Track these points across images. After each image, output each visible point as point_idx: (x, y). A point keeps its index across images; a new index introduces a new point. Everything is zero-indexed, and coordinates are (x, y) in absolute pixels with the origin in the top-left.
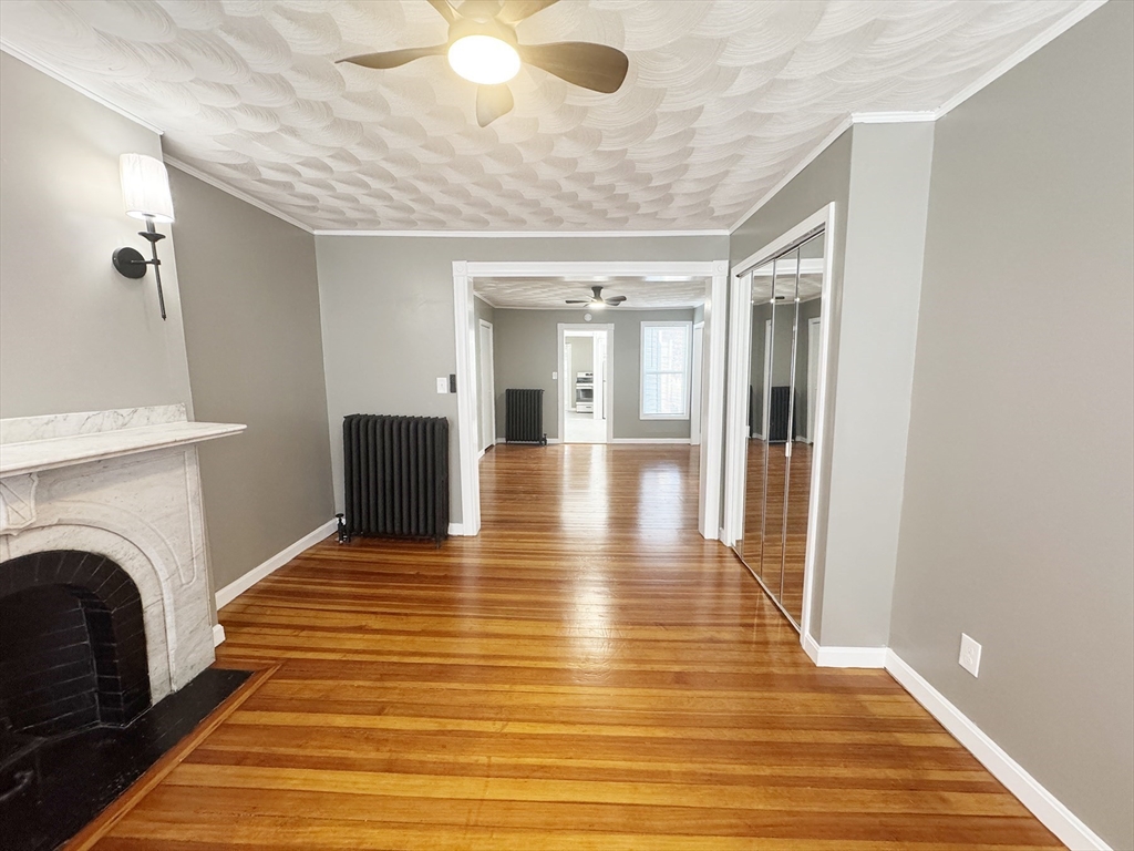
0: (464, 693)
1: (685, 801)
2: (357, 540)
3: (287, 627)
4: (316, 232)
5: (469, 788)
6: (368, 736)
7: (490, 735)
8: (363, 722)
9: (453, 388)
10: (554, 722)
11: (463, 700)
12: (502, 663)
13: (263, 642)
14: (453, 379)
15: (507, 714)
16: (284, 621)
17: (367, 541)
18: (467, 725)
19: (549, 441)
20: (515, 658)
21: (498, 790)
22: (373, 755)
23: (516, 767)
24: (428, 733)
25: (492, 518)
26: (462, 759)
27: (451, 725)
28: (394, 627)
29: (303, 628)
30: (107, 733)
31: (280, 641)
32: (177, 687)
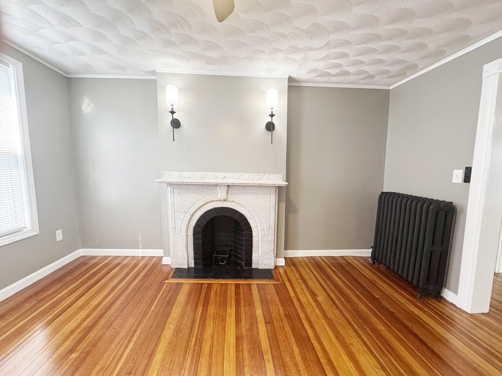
2: (380, 266)
9: (467, 178)
13: (289, 274)
14: (468, 170)
16: (302, 272)
31: (291, 277)
32: (260, 267)
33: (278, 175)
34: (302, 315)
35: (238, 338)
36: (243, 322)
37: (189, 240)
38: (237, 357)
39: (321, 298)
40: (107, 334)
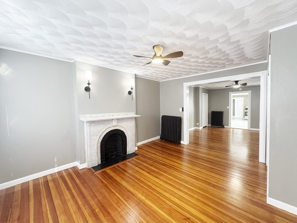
0: (165, 169)
1: (194, 202)
2: (163, 141)
3: (145, 150)
4: (160, 81)
5: (157, 180)
6: (148, 168)
7: (165, 176)
8: (148, 166)
9: (183, 111)
10: (178, 179)
11: (165, 170)
12: (175, 167)
13: (142, 151)
14: (183, 108)
15: (171, 175)
16: (145, 149)
17: (166, 141)
18: (162, 173)
19: (225, 127)
20: (178, 168)
21: (161, 183)
22: (147, 170)
23: (166, 182)
24: (156, 171)
25: (193, 142)
26: (159, 177)
27: (160, 172)
28: (160, 155)
29: (147, 151)
30: (122, 155)
31: (144, 152)
32: (130, 153)
33: (133, 112)
34: (158, 160)
35: (148, 173)
36: (145, 169)
37: (98, 150)
38: (154, 176)
39: (158, 154)
40: (100, 199)
